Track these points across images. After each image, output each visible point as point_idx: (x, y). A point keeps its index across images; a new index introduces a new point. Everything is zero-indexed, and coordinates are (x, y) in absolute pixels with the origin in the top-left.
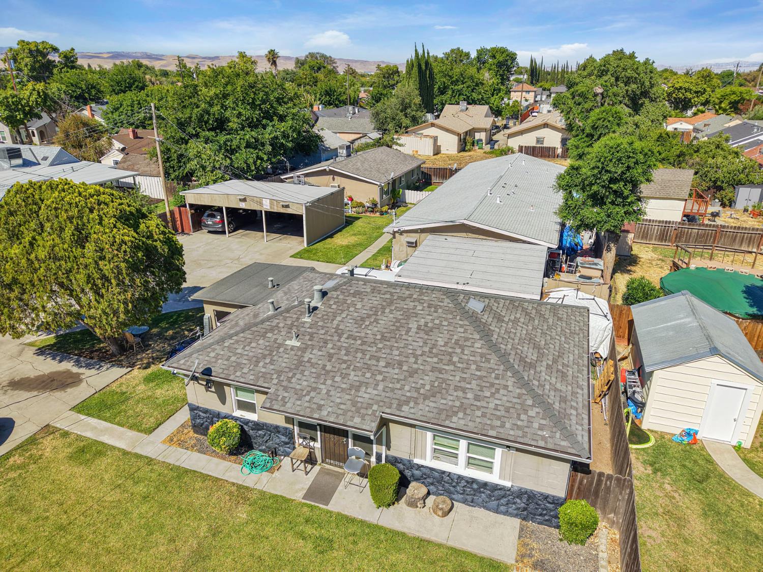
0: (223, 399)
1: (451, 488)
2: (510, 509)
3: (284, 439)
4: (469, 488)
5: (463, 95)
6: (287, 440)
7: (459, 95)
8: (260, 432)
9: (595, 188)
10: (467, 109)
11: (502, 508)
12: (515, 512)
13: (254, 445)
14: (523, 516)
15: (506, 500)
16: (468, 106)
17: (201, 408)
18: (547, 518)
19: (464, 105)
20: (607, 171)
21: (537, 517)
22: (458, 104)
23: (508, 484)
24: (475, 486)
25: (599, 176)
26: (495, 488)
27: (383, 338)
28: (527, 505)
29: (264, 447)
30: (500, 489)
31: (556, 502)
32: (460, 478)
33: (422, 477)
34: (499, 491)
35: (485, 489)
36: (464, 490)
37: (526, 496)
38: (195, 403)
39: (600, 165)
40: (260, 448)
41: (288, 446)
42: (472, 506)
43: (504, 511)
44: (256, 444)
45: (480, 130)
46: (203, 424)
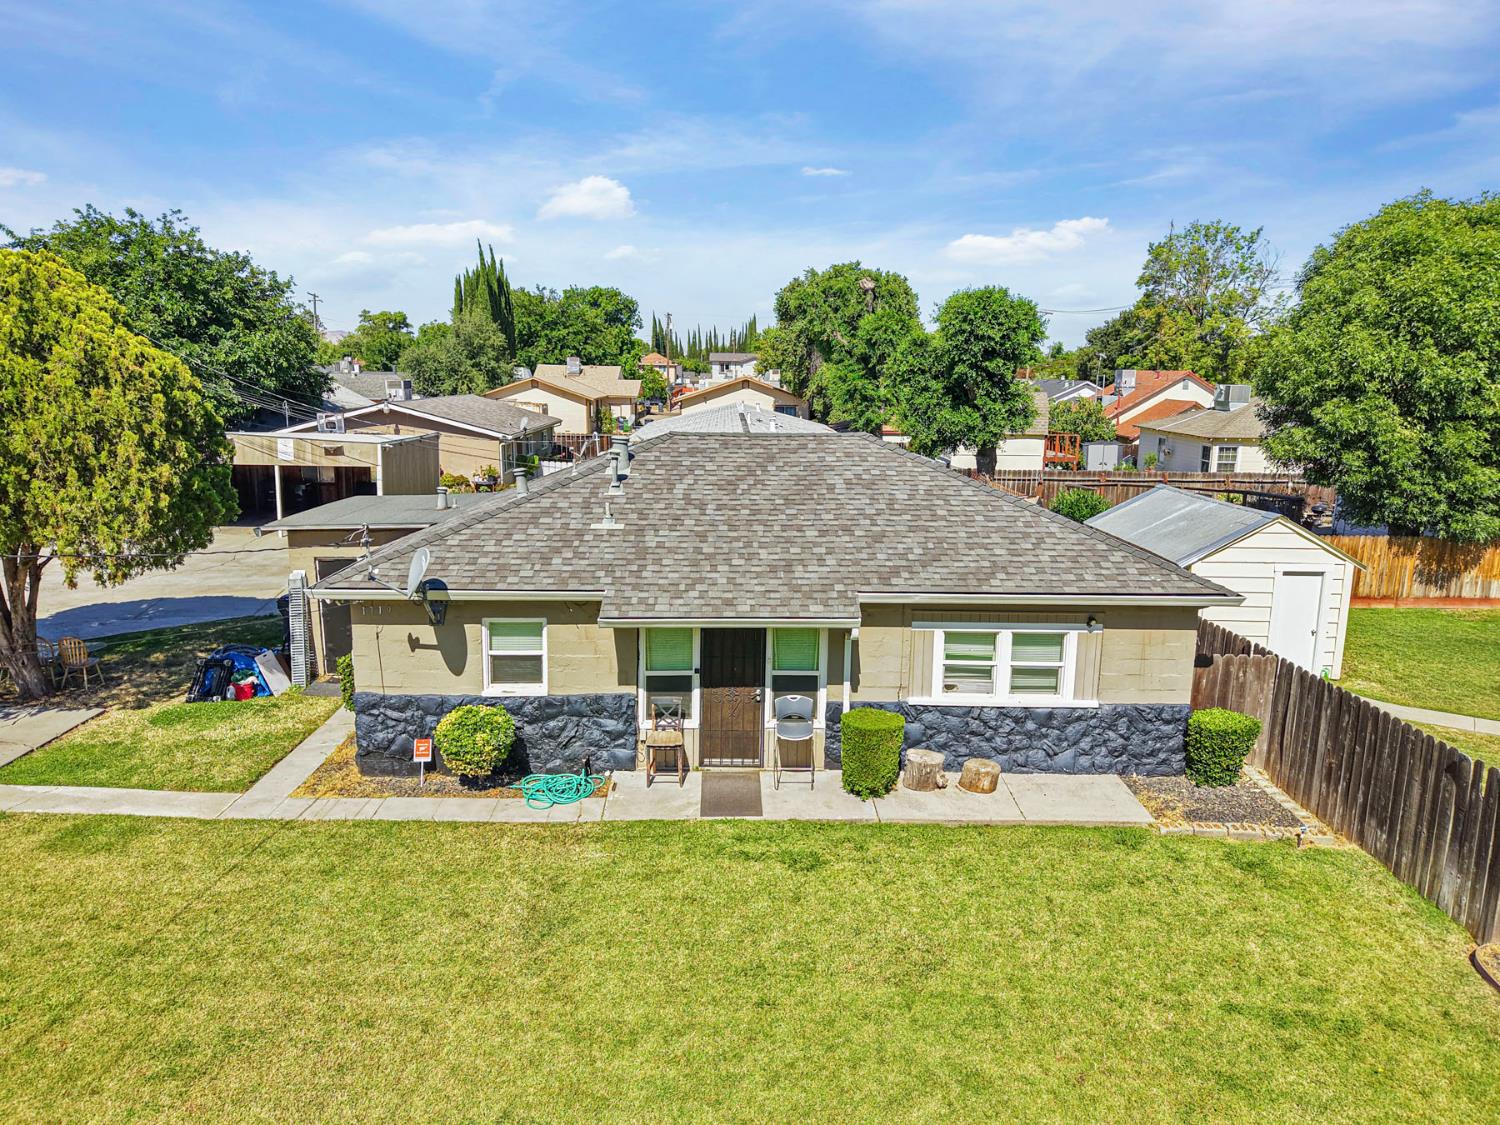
0: (457, 664)
1: (983, 744)
2: (1098, 758)
3: (611, 724)
4: (1019, 733)
5: (568, 347)
6: (621, 727)
7: (562, 347)
8: (552, 724)
9: (960, 369)
10: (581, 371)
11: (1084, 761)
12: (1107, 760)
13: (533, 763)
14: (1120, 767)
15: (1089, 739)
16: (583, 367)
17: (391, 698)
18: (1162, 756)
19: (574, 363)
20: (977, 338)
21: (1145, 760)
22: (563, 362)
23: (1092, 703)
24: (1030, 725)
25: (965, 346)
26: (1072, 717)
27: (788, 501)
28: (1127, 739)
29: (558, 762)
30: (1079, 719)
31: (1178, 717)
32: (1003, 713)
33: (924, 734)
34: (1076, 725)
35: (1049, 728)
36: (1010, 742)
37: (1125, 719)
38: (374, 691)
39: (966, 327)
40: (548, 766)
41: (622, 741)
42: (1027, 773)
43: (1087, 764)
44: (537, 757)
45: (620, 401)
46: (392, 742)
